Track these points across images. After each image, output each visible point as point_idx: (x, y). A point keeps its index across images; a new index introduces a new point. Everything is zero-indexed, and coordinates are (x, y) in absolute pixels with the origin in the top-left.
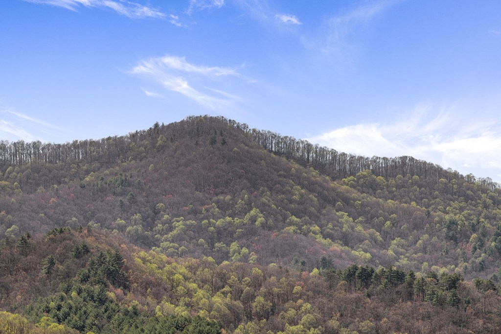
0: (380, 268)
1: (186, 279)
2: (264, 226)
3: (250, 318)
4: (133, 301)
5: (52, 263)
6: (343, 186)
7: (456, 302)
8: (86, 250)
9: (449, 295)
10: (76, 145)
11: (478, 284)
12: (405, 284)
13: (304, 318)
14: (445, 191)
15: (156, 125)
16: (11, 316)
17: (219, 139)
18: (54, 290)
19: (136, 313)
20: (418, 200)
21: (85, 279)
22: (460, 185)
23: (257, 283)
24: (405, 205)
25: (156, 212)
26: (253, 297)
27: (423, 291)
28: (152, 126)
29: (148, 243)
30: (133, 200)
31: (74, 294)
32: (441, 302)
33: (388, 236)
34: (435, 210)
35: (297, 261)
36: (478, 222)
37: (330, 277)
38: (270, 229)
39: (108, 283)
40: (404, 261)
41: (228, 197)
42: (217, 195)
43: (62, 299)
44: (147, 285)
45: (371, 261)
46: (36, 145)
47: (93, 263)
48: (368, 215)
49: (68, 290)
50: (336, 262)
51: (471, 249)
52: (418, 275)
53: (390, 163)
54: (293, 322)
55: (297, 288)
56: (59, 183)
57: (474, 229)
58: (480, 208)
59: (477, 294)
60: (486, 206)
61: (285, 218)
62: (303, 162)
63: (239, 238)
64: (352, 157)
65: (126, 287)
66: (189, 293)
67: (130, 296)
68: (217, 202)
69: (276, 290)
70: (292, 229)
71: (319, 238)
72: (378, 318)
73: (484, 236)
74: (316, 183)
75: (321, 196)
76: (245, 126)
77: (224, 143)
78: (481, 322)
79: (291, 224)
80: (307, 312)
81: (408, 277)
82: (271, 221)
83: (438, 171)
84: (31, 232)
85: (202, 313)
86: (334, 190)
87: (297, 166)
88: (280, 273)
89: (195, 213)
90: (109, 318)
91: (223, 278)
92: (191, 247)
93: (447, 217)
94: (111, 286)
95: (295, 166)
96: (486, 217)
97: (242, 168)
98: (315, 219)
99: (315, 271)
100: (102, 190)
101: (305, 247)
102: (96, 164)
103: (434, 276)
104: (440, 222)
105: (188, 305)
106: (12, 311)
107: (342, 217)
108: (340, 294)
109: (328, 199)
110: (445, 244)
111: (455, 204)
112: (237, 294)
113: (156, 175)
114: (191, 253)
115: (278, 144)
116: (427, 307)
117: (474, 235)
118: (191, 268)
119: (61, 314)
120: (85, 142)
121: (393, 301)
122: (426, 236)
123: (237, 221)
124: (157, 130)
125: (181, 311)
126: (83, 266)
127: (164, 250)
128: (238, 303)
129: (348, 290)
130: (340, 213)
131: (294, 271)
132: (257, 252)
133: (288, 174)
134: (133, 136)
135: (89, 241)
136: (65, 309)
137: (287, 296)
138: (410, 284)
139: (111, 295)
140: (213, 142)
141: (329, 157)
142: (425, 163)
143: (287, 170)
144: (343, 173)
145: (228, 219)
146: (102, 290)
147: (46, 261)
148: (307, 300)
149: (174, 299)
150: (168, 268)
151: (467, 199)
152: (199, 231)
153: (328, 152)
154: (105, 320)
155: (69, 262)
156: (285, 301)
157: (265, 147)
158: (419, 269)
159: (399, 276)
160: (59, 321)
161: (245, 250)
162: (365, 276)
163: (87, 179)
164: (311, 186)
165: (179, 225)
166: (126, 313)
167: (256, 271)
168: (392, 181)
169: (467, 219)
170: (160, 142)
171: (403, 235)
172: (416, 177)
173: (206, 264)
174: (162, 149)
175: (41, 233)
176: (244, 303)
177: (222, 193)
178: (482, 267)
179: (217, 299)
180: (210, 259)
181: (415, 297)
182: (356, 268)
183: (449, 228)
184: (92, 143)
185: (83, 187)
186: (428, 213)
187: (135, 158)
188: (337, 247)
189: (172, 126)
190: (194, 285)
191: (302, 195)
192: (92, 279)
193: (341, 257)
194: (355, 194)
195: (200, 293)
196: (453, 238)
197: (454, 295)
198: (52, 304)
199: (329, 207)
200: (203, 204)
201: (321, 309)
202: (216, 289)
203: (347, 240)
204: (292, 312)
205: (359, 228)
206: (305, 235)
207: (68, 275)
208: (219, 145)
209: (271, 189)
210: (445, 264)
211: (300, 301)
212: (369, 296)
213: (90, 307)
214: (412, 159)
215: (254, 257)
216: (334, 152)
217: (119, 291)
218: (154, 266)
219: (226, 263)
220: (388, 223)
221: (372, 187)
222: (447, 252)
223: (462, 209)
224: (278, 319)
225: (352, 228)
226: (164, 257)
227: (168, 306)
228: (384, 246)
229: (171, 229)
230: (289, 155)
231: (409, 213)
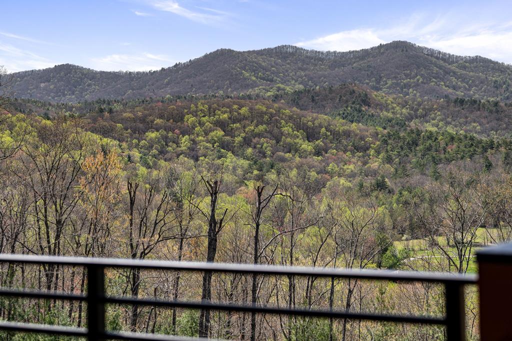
0: (468, 98)
1: (392, 103)
2: (422, 82)
3: (417, 118)
4: (372, 111)
5: (341, 97)
6: (453, 67)
7: (497, 112)
8: (354, 91)
9: (494, 109)
10: (350, 52)
11: (506, 104)
12: (477, 105)
13: (438, 118)
14: (493, 69)
15: (381, 44)
16: (325, 117)
17: (405, 49)
18: (342, 107)
19: (373, 116)
20: (483, 72)
21: (354, 103)
22: (499, 67)
23: (419, 104)
24: (477, 74)
25: (381, 78)
26: (418, 110)
27: (484, 107)
28: (379, 45)
29: (378, 89)
30: (372, 73)
31: (349, 108)
32: (491, 112)
33: (471, 86)
34: (489, 76)
35: (435, 96)
36: (506, 81)
37: (448, 102)
38: (425, 83)
39: (362, 104)
40: (477, 96)
41: (408, 72)
42: (404, 70)
43: (345, 110)
44: (377, 105)
45: (464, 96)
46: (335, 52)
47: (356, 97)
48: (463, 79)
49: (347, 107)
50: (450, 96)
51: (503, 91)
52: (482, 101)
53: (471, 58)
54: (433, 119)
55: (435, 106)
56: (344, 67)
57: (504, 83)
58: (507, 75)
59: (505, 108)
60: (509, 75)
61: (430, 79)
62: (437, 58)
63: (413, 87)
64: (456, 56)
65: (369, 106)
66: (393, 108)
67: (370, 109)
68: (404, 74)
69: (427, 107)
70: (433, 83)
71: (444, 87)
72: (467, 117)
73: (508, 86)
74: (443, 66)
75: (444, 71)
76: (415, 45)
77: (407, 51)
78: (507, 119)
79: (432, 82)
80: (439, 115)
81: (478, 102)
82: (425, 81)
83: (490, 61)
84: (333, 85)
85: (398, 116)
86: (449, 69)
87: (435, 60)
88: (429, 100)
89: (395, 78)
90: (363, 117)
91: (406, 102)
92: (394, 91)
93: (494, 79)
94: (363, 106)
95: (434, 60)
96: (509, 79)
97: (414, 60)
98: (442, 79)
99: (442, 100)
100: (360, 69)
101: (438, 91)
102: (358, 59)
103: (489, 101)
104: (491, 80)
105: (393, 113)
106: (326, 115)
107: (452, 79)
108: (452, 108)
109: (447, 72)
110: (493, 89)
111: (497, 74)
112: (412, 109)
113: (381, 63)
114: (394, 93)
115: (427, 51)
116: (486, 113)
117: (505, 86)
118: (394, 99)
119: (344, 116)
120: (353, 51)
121: (472, 111)
122: (485, 86)
123: (412, 80)
124: (381, 46)
125: (390, 115)
126: (353, 98)
127: (384, 92)
128: (412, 112)
129: (455, 107)
130: (452, 78)
131: (434, 100)
132: (419, 93)
133: (432, 63)
134: (372, 49)
135: (355, 88)
136: (346, 114)
137: (431, 109)
138: (479, 105)
139: (363, 109)
140: (403, 51)
141: (448, 56)
142: (485, 58)
143: (431, 61)
144: (453, 62)
145: (409, 80)
146: (360, 107)
147: (338, 96)
148: (439, 111)
149: (387, 110)
150: (385, 98)
151: (502, 71)
152: (397, 84)
153: (447, 54)
154: (361, 119)
155: (347, 96)
156: (430, 111)
157: (423, 52)
158: (483, 99)
159: (475, 102)
160: (344, 119)
161: (415, 92)
162: (462, 102)
163: (354, 65)
164: (440, 67)
165: (390, 82)
166: (369, 116)
167: (419, 100)
168: (472, 65)
169: (502, 79)
170: (382, 51)
171: (476, 86)
172: (481, 64)
173: (400, 97)
174: (383, 53)
175: (337, 86)
176: (414, 112)
177: (406, 70)
178: (508, 98)
179: (404, 111)
180: (401, 95)
181: (481, 110)
182: (458, 98)
183: (494, 83)
184: (356, 51)
185: (353, 68)
186: (486, 78)
187: (372, 57)
188: (451, 91)
189: (387, 45)
190: (395, 105)
191: (437, 71)
192: (356, 103)
193: (452, 94)
194: (457, 70)
195: (398, 108)
196: (496, 87)
197: (497, 109)
198: (341, 112)
199: (447, 75)
200: (399, 74)
201: (444, 114)
202: (403, 107)
203: (454, 88)
204: (433, 115)
205: (459, 83)
206: (438, 86)
207: (347, 101)
208: (404, 52)
209: (425, 69)
210: (493, 97)
211: (436, 111)
212: (463, 109)
213: (355, 113)
214: (480, 57)
215: (418, 94)
216: (449, 54)
217: (367, 107)
218: (380, 98)
219: (407, 97)
220: (471, 81)
221: (465, 68)
222: (494, 93)
223: (500, 76)
224: (428, 118)
225: (457, 83)
226: (384, 94)
227: (385, 113)
228: (469, 90)
229: (387, 84)
230: (432, 56)
231: (479, 77)
